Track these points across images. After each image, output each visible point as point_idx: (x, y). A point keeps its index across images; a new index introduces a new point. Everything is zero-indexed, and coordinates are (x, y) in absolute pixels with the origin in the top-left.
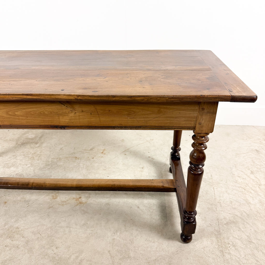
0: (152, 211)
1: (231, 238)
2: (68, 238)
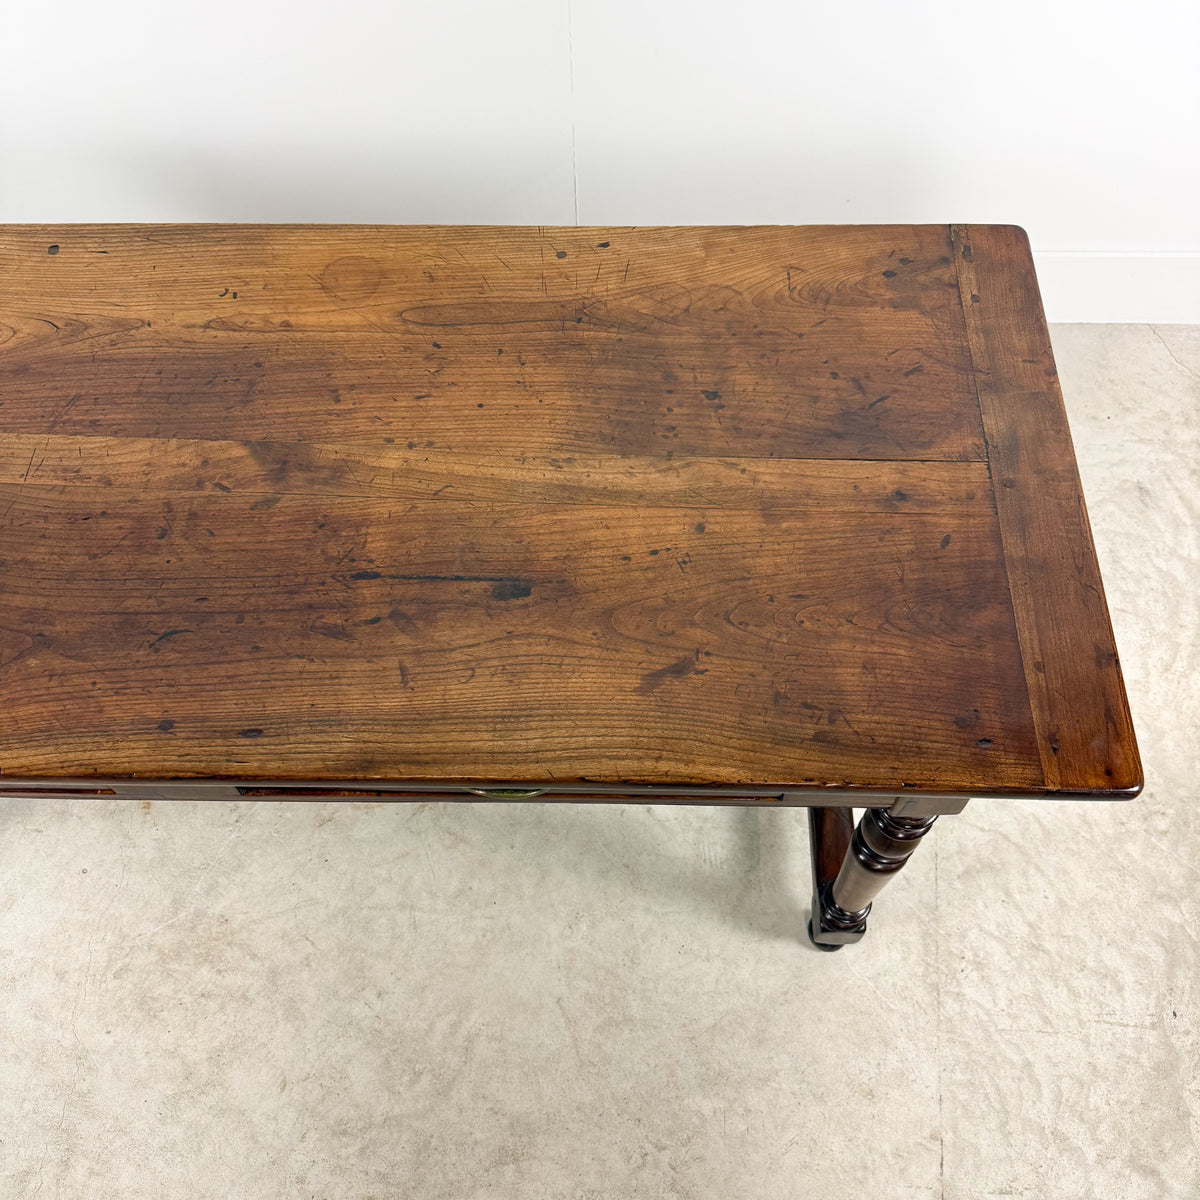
0: (701, 828)
1: (973, 935)
2: (411, 952)
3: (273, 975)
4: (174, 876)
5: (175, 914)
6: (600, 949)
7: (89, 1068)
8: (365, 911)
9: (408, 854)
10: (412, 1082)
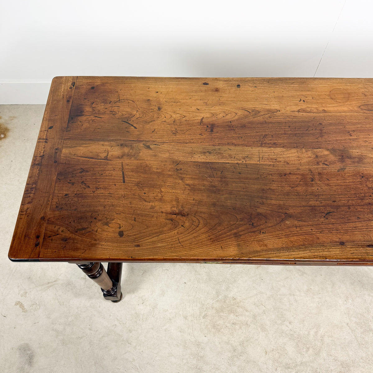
2: (297, 309)
3: (254, 317)
4: (214, 284)
5: (218, 296)
6: (357, 308)
7: (202, 348)
8: (279, 296)
9: (288, 277)
10: (307, 351)
